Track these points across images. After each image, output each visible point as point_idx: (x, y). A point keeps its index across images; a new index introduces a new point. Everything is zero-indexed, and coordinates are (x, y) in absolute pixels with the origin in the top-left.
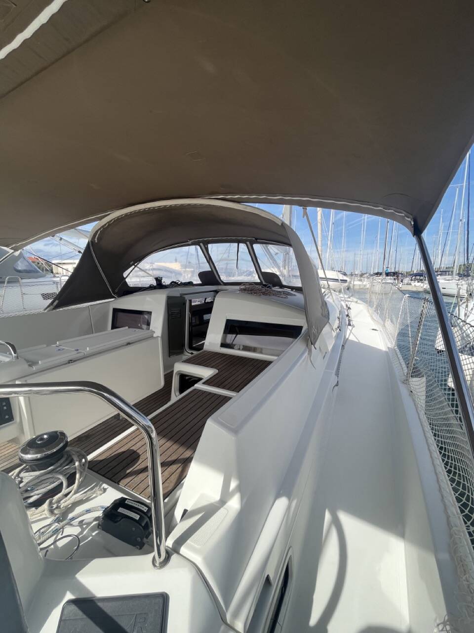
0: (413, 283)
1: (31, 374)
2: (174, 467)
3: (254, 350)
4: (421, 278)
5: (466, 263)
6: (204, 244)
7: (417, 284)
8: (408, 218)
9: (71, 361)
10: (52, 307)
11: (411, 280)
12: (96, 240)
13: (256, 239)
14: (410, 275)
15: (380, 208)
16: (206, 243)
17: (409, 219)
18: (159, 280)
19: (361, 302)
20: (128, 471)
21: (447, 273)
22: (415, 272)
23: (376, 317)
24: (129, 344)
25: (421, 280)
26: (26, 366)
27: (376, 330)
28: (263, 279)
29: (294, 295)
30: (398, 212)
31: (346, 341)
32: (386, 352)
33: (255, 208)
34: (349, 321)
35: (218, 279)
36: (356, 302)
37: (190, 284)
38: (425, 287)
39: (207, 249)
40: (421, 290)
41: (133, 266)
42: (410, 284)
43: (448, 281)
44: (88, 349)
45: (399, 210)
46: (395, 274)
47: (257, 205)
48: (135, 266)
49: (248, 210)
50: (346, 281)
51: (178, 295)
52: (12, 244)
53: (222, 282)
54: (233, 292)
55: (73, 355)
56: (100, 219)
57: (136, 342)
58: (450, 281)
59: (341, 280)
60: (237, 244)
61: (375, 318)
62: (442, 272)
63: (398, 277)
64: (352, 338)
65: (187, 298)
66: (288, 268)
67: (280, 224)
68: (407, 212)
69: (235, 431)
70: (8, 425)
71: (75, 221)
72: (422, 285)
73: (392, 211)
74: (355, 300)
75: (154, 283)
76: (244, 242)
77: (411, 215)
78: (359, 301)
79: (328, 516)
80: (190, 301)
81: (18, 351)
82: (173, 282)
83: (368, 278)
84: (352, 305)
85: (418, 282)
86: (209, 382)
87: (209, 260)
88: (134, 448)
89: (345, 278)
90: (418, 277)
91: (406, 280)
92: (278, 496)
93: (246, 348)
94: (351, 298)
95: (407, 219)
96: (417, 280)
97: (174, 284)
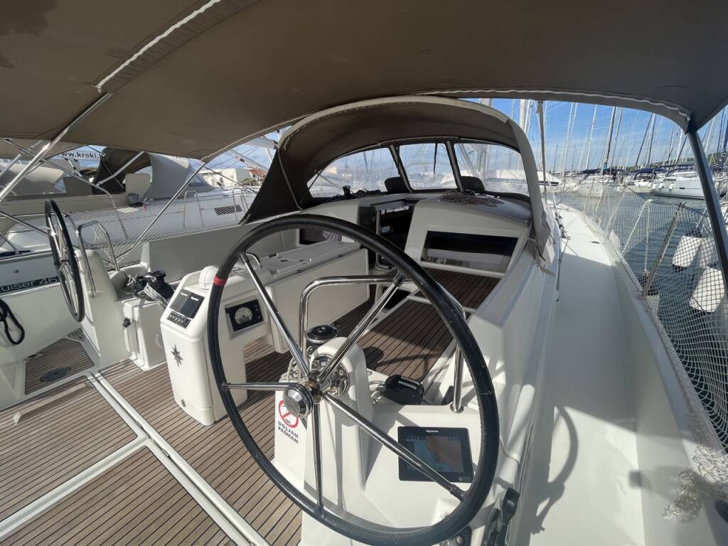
0: (637, 183)
1: (273, 282)
2: (418, 361)
3: (460, 263)
4: (650, 175)
5: (722, 151)
6: (395, 147)
7: (642, 183)
8: (684, 113)
9: (299, 271)
10: (245, 220)
11: (635, 179)
12: (285, 147)
13: (460, 137)
14: (635, 171)
15: (645, 101)
16: (397, 145)
17: (685, 115)
18: (346, 189)
19: (574, 210)
20: (379, 362)
21: (689, 167)
22: (642, 167)
23: (597, 228)
24: (340, 256)
25: (649, 178)
26: (269, 273)
27: (597, 243)
28: (462, 185)
29: (503, 203)
30: (671, 106)
31: (562, 254)
32: (613, 268)
33: (477, 104)
34: (563, 232)
35: (407, 186)
36: (567, 210)
37: (377, 193)
38: (654, 188)
39: (398, 152)
40: (648, 191)
41: (317, 175)
42: (633, 184)
43: (690, 179)
44: (311, 260)
45: (671, 104)
46: (613, 172)
47: (479, 100)
48: (319, 174)
49: (469, 106)
50: (557, 183)
51: (369, 205)
52: (204, 156)
53: (411, 189)
54: (433, 201)
55: (300, 266)
56: (293, 124)
57: (346, 254)
58: (693, 179)
59: (552, 183)
60: (434, 144)
61: (595, 229)
62: (680, 166)
63: (615, 174)
64: (568, 251)
65: (377, 208)
66: (484, 169)
67: (505, 122)
68: (683, 106)
69: (500, 324)
70: (251, 329)
71: (265, 128)
72: (649, 185)
73: (663, 104)
74: (566, 207)
75: (342, 193)
76: (444, 141)
77: (689, 110)
78: (571, 209)
79: (556, 410)
80: (380, 211)
81: (261, 259)
82: (359, 191)
83: (573, 177)
84: (562, 213)
85: (645, 181)
86: (418, 294)
87: (399, 163)
88: (376, 346)
89: (556, 180)
90: (645, 175)
91: (627, 179)
92: (524, 383)
93: (450, 262)
94: (560, 204)
95: (681, 113)
96: (644, 178)
97: (361, 194)
